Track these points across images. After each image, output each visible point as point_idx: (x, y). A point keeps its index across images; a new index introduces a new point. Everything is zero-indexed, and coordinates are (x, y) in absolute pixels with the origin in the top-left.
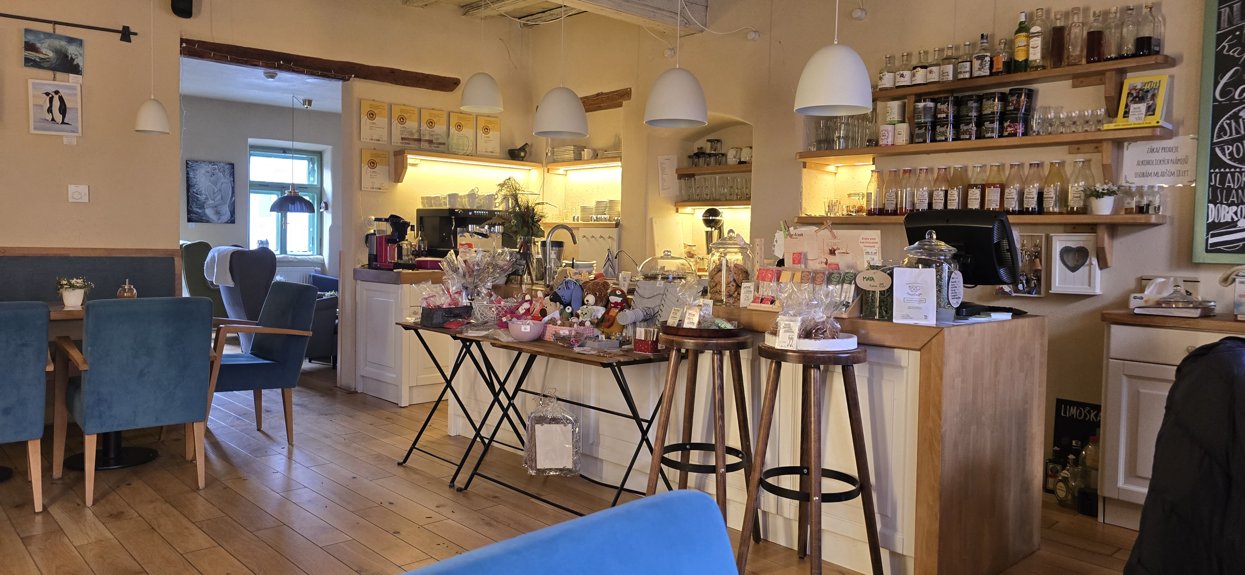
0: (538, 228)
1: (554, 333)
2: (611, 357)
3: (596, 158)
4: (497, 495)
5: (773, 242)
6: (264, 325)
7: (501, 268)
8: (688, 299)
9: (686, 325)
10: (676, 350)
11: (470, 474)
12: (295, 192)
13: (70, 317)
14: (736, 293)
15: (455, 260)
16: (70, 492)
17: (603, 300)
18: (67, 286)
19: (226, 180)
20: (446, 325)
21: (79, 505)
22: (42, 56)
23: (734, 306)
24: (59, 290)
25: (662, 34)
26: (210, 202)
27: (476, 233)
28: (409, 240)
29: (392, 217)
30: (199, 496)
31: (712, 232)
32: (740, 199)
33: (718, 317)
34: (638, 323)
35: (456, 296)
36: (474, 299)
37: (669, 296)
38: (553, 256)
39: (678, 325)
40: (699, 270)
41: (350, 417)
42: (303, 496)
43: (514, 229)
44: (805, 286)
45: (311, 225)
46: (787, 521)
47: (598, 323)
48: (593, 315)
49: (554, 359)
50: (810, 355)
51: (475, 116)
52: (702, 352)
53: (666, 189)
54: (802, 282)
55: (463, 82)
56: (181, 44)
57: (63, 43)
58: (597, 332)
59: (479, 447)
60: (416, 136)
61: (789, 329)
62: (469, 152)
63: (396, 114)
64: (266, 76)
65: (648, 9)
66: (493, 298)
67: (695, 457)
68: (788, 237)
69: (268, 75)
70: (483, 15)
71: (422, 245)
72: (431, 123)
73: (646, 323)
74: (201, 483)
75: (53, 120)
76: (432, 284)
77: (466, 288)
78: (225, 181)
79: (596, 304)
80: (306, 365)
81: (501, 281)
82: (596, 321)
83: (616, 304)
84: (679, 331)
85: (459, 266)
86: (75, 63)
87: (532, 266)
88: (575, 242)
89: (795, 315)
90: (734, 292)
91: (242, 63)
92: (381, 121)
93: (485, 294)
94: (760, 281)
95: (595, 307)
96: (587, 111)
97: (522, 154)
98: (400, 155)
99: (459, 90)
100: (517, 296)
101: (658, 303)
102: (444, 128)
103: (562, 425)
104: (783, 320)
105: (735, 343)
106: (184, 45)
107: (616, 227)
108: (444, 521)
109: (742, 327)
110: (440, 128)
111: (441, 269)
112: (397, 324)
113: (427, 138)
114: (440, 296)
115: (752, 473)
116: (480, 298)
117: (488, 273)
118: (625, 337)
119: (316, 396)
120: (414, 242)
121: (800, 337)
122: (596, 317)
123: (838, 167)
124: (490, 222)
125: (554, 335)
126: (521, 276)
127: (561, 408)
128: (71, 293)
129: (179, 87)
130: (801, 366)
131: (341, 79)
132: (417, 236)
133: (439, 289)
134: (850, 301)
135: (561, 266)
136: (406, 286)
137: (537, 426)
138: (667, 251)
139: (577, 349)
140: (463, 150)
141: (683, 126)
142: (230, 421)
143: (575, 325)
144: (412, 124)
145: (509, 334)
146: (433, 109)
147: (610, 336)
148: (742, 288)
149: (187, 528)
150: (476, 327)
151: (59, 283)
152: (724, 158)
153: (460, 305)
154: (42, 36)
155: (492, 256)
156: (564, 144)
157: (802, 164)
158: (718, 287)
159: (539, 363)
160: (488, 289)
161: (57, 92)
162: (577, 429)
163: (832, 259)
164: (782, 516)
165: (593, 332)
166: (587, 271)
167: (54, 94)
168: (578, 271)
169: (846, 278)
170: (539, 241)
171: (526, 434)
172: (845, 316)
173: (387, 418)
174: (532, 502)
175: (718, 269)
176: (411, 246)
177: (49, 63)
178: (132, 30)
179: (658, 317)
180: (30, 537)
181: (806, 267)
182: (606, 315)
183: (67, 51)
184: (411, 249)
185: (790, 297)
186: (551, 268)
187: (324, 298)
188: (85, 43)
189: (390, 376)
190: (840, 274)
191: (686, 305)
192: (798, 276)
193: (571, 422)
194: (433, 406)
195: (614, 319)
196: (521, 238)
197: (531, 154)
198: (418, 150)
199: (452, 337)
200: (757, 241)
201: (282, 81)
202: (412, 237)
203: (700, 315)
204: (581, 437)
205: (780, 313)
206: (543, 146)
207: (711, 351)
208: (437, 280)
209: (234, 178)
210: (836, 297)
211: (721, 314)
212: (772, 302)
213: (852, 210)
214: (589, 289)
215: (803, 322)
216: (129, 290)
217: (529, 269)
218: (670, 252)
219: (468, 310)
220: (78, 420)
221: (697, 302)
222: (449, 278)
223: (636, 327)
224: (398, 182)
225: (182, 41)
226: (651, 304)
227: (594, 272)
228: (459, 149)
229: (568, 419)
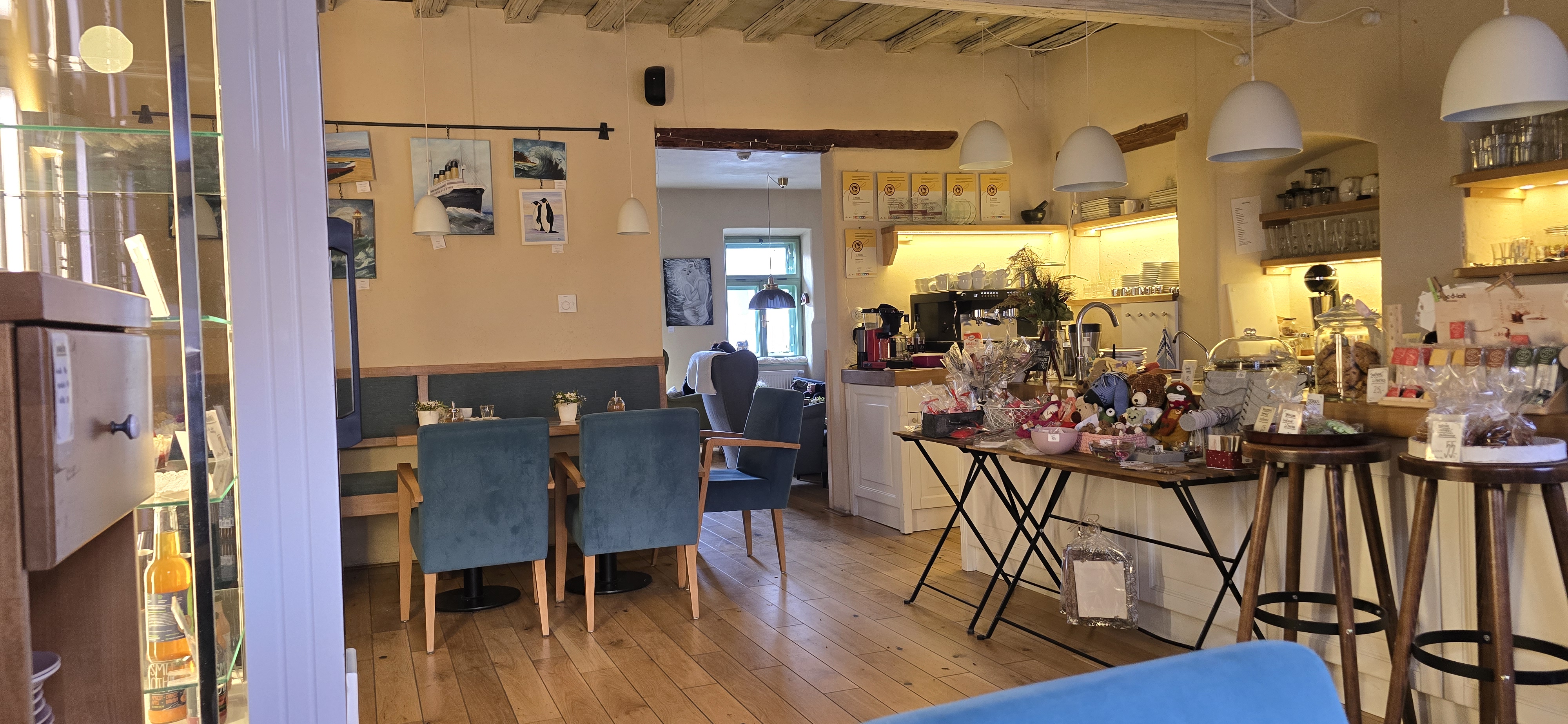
0: (1065, 308)
1: (1092, 442)
2: (1173, 474)
3: (1140, 211)
4: (1027, 647)
5: (1417, 308)
6: (751, 437)
7: (1018, 362)
8: (1285, 394)
9: (1283, 430)
10: (1269, 464)
11: (993, 619)
12: (774, 286)
13: (567, 433)
14: (1360, 384)
15: (960, 355)
16: (572, 616)
17: (1158, 398)
18: (562, 401)
19: (703, 278)
20: (953, 435)
21: (581, 630)
22: (529, 165)
23: (1357, 401)
24: (555, 404)
25: (1229, 36)
26: (688, 302)
27: (983, 319)
28: (903, 333)
29: (882, 306)
30: (694, 628)
31: (1320, 298)
32: (1364, 249)
33: (1333, 417)
34: (1210, 428)
35: (963, 398)
36: (985, 402)
37: (1255, 390)
38: (1087, 343)
39: (1271, 430)
40: (1304, 353)
41: (847, 544)
42: (800, 633)
43: (1033, 312)
44: (1472, 370)
45: (792, 322)
46: (1461, 709)
47: (1153, 430)
48: (1145, 418)
49: (1094, 477)
50: (1485, 469)
51: (977, 176)
52: (1311, 467)
53: (1245, 244)
54: (1466, 365)
55: (961, 136)
56: (656, 135)
57: (548, 149)
58: (1151, 441)
59: (1001, 588)
60: (907, 208)
61: (1446, 432)
62: (971, 220)
63: (882, 184)
64: (739, 157)
65: (1206, 6)
66: (1009, 400)
67: (1306, 612)
68: (1441, 300)
69: (742, 155)
70: (983, 49)
71: (919, 338)
72: (924, 190)
73: (1222, 429)
74: (696, 613)
75: (542, 229)
76: (933, 384)
77: (975, 389)
78: (701, 279)
79: (1148, 404)
80: (795, 482)
81: (1019, 378)
82: (1150, 427)
83: (1177, 404)
84: (1272, 438)
85: (965, 362)
86: (559, 168)
87: (1058, 358)
88: (1115, 324)
89: (1456, 413)
90: (1357, 382)
91: (715, 147)
92: (866, 194)
93: (999, 396)
94: (1398, 366)
95: (1147, 409)
96: (1124, 151)
97: (1040, 215)
98: (889, 232)
99: (957, 145)
100: (1040, 396)
101: (1239, 399)
102: (940, 193)
103: (1110, 563)
104: (1437, 420)
105: (1361, 453)
106: (659, 135)
107: (1174, 300)
108: (965, 675)
109: (1371, 431)
110: (935, 195)
111: (943, 366)
112: (894, 433)
113: (920, 208)
114: (943, 399)
115: (1398, 637)
116: (993, 400)
117: (1002, 369)
118: (1193, 447)
119: (807, 519)
120: (909, 335)
121: (1465, 443)
122: (1149, 422)
123: (1526, 190)
124: (1001, 305)
125: (1092, 445)
126: (1045, 371)
127: (1108, 541)
128: (566, 408)
129: (655, 182)
130: (1471, 486)
131: (819, 151)
132: (913, 328)
133: (942, 391)
134: (1552, 389)
135: (1098, 356)
136: (902, 389)
137: (1075, 562)
138: (1251, 330)
139: (1124, 464)
140: (964, 218)
141: (1265, 157)
142: (719, 545)
143: (1121, 433)
144: (901, 194)
145: (1032, 445)
146: (926, 173)
147: (1171, 446)
148: (1369, 376)
149: (685, 662)
150: (990, 436)
151: (555, 398)
152: (1334, 194)
153: (969, 410)
154: (529, 144)
155: (1005, 347)
156: (1096, 197)
157: (1463, 192)
158: (1331, 376)
159: (1074, 482)
160: (1003, 389)
161: (544, 200)
162: (1131, 568)
163: (1517, 329)
164: (1451, 701)
165: (1146, 441)
166: (1134, 362)
167: (541, 202)
168: (1121, 362)
169: (1542, 356)
170: (1066, 325)
171: (1061, 572)
172: (1542, 411)
173: (889, 547)
174: (1075, 659)
175: (1330, 351)
176: (906, 339)
177: (536, 171)
178: (609, 126)
179: (1241, 420)
180: (539, 661)
181: (1473, 341)
182: (1164, 419)
183: (551, 156)
184: (906, 344)
185: (1446, 386)
186: (1084, 359)
187: (810, 405)
188: (567, 147)
189: (890, 496)
190: (1532, 350)
191: (1282, 402)
192: (1460, 356)
193: (1122, 559)
194: (942, 534)
195: (1176, 423)
196: (1042, 323)
197: (1051, 213)
198: (908, 224)
199: (961, 449)
200: (1391, 307)
201: (757, 160)
202: (906, 329)
203: (1304, 417)
204: (1137, 579)
205: (1431, 410)
206: (1068, 203)
207: (1324, 466)
208: (939, 380)
209: (710, 274)
210: (1525, 383)
211: (1337, 413)
212: (1419, 394)
213: (1553, 252)
214: (1138, 385)
215: (1470, 422)
216: (618, 403)
217: (1055, 363)
218: (1254, 330)
219: (979, 416)
220: (578, 541)
221: (1297, 398)
222: (953, 378)
223: (1208, 434)
224: (888, 265)
225: (657, 130)
226: (1228, 402)
227: (1144, 362)
228: (959, 218)
229: (1117, 555)
